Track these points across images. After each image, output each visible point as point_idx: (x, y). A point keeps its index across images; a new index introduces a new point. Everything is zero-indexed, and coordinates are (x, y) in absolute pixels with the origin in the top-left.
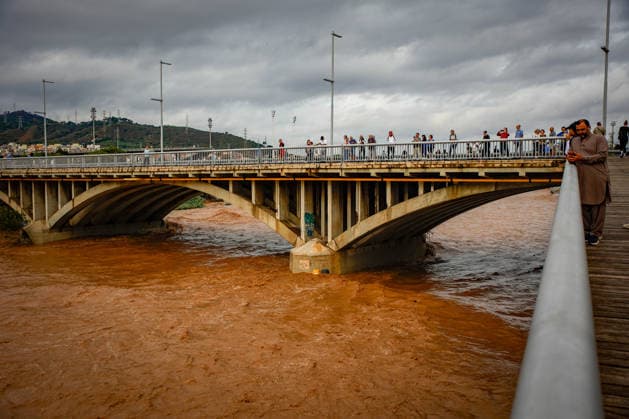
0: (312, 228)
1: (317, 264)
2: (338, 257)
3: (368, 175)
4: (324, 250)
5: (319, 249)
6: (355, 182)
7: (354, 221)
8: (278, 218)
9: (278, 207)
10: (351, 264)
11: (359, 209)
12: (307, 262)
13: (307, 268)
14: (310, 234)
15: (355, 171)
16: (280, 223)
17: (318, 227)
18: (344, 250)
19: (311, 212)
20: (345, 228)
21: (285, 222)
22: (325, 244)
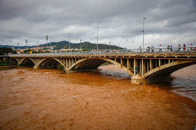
0: (137, 71)
1: (138, 81)
2: (144, 80)
3: (154, 57)
4: (141, 78)
5: (139, 77)
6: (150, 59)
7: (149, 70)
8: (128, 68)
9: (128, 65)
10: (148, 82)
11: (151, 66)
12: (136, 81)
13: (136, 82)
14: (137, 73)
15: (150, 56)
16: (129, 70)
17: (139, 71)
18: (146, 78)
19: (137, 67)
20: (147, 72)
21: (130, 69)
22: (141, 76)
